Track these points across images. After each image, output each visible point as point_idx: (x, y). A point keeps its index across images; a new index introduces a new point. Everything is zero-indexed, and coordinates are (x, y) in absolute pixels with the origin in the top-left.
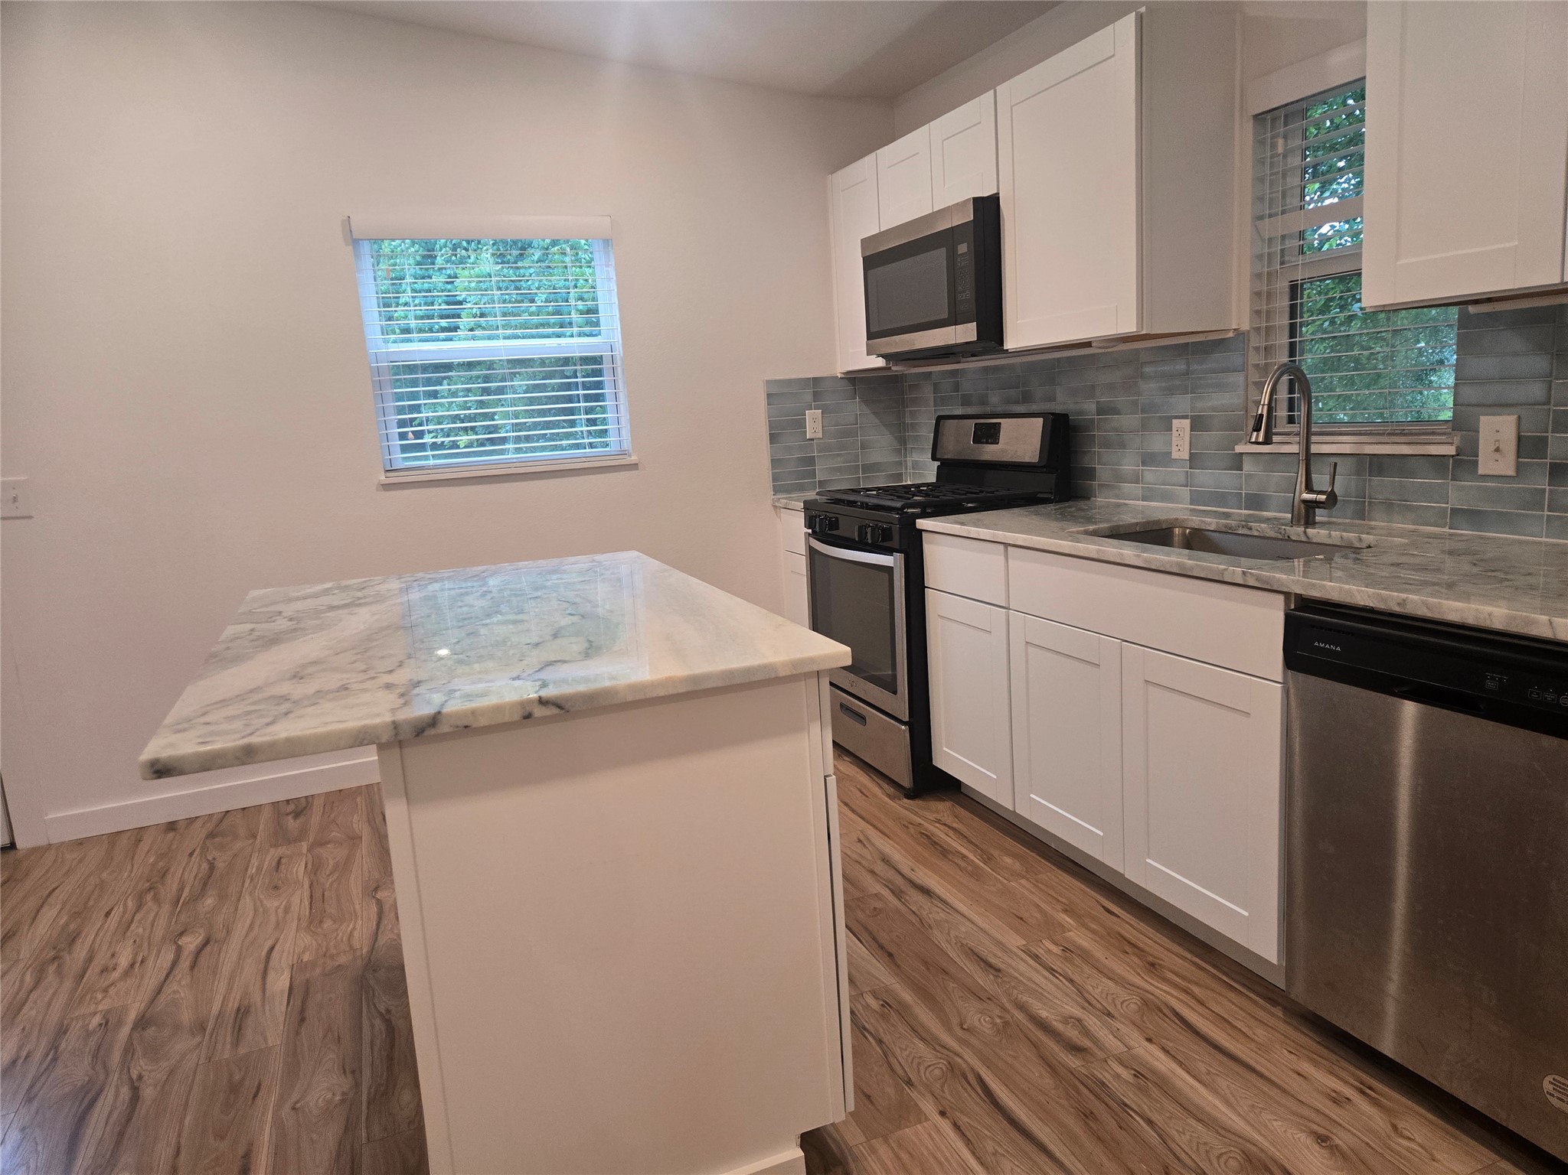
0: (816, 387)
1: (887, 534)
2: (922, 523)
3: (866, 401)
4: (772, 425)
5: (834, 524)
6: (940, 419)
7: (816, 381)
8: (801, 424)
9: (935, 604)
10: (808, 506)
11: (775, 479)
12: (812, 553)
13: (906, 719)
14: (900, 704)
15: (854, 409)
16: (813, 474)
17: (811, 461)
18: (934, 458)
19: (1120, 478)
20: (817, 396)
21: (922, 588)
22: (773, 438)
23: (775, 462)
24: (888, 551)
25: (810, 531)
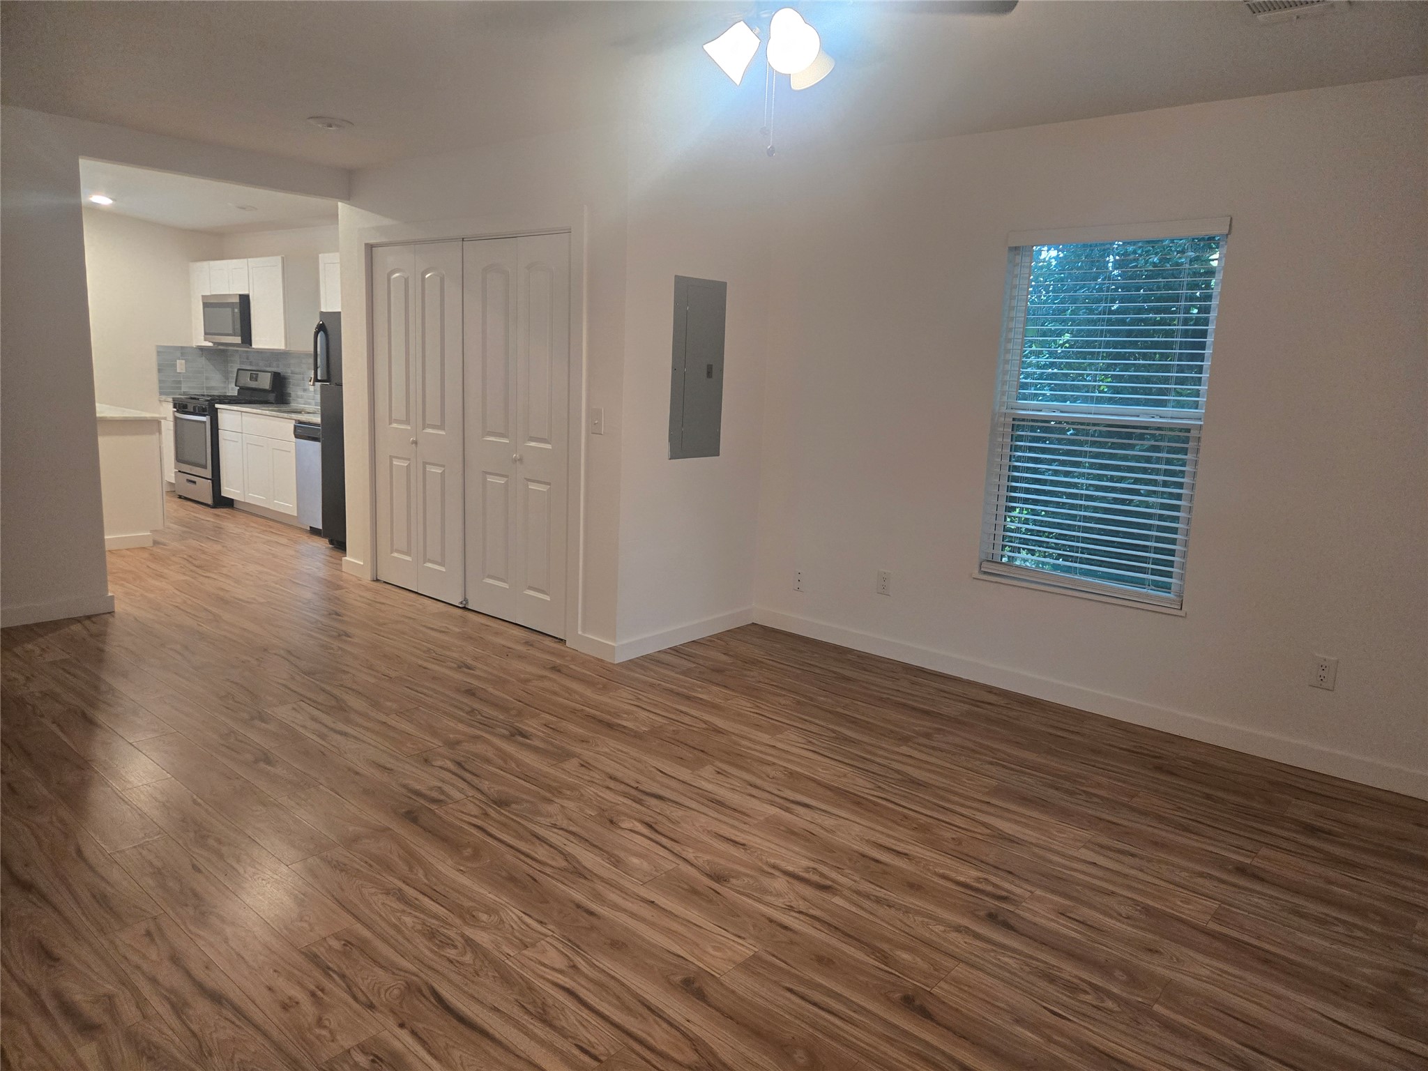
0: (183, 351)
1: (204, 410)
2: (217, 406)
3: (209, 360)
4: (159, 365)
5: (185, 406)
6: (239, 370)
7: (182, 348)
8: (175, 365)
9: (222, 435)
10: (174, 399)
11: (160, 388)
12: (176, 419)
13: (210, 477)
14: (208, 473)
15: (202, 361)
16: (180, 388)
17: (179, 382)
18: (236, 386)
19: (298, 397)
20: (182, 354)
21: (217, 429)
22: (160, 371)
23: (160, 381)
24: (204, 415)
25: (175, 410)
